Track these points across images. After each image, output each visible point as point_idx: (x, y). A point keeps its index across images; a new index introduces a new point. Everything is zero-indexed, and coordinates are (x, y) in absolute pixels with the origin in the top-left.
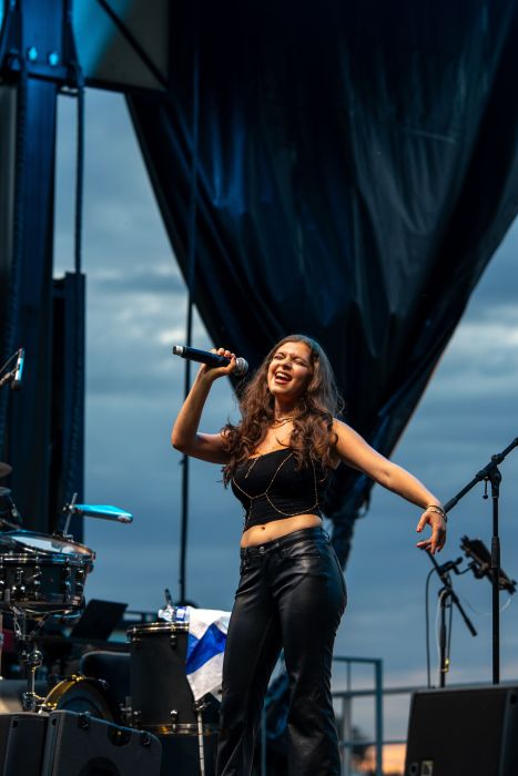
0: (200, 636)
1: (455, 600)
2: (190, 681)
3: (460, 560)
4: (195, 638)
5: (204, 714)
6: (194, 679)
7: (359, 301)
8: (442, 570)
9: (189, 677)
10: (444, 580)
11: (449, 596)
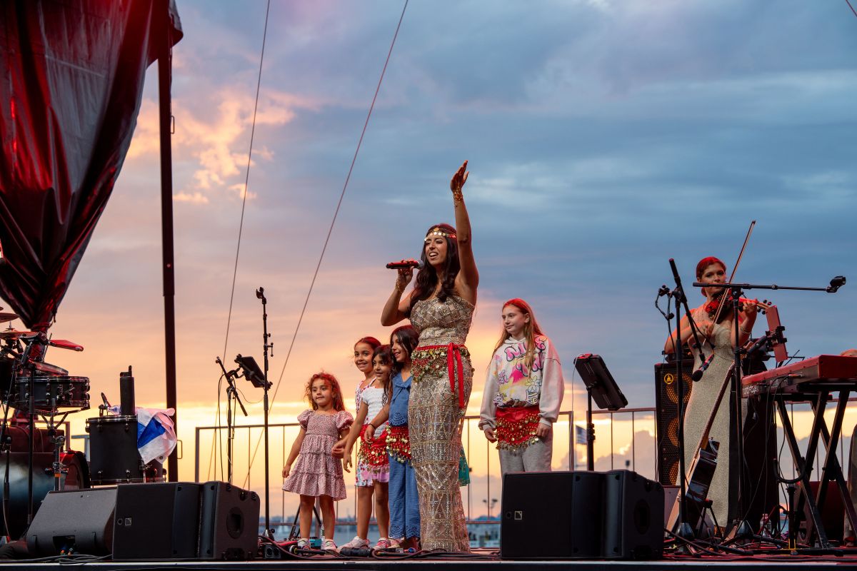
0: (146, 425)
1: (236, 394)
2: (140, 453)
3: (238, 369)
4: (144, 426)
5: (147, 472)
6: (142, 451)
7: (54, 187)
8: (228, 376)
9: (139, 450)
10: (230, 382)
11: (232, 390)
